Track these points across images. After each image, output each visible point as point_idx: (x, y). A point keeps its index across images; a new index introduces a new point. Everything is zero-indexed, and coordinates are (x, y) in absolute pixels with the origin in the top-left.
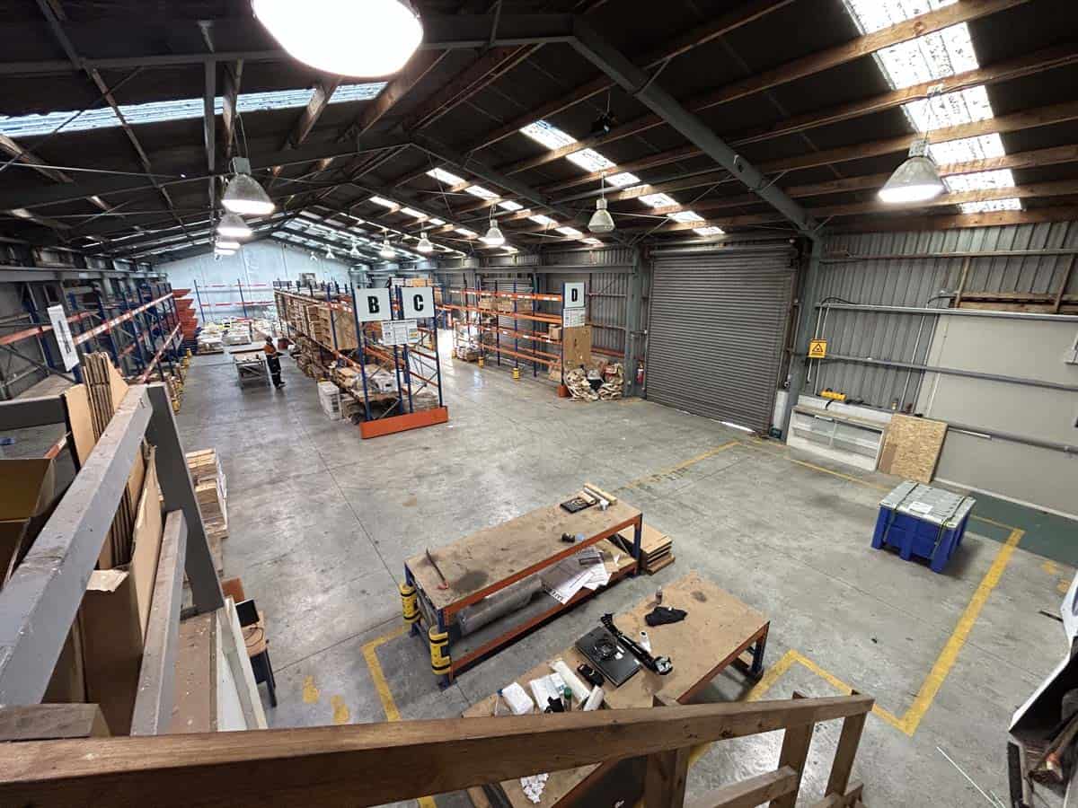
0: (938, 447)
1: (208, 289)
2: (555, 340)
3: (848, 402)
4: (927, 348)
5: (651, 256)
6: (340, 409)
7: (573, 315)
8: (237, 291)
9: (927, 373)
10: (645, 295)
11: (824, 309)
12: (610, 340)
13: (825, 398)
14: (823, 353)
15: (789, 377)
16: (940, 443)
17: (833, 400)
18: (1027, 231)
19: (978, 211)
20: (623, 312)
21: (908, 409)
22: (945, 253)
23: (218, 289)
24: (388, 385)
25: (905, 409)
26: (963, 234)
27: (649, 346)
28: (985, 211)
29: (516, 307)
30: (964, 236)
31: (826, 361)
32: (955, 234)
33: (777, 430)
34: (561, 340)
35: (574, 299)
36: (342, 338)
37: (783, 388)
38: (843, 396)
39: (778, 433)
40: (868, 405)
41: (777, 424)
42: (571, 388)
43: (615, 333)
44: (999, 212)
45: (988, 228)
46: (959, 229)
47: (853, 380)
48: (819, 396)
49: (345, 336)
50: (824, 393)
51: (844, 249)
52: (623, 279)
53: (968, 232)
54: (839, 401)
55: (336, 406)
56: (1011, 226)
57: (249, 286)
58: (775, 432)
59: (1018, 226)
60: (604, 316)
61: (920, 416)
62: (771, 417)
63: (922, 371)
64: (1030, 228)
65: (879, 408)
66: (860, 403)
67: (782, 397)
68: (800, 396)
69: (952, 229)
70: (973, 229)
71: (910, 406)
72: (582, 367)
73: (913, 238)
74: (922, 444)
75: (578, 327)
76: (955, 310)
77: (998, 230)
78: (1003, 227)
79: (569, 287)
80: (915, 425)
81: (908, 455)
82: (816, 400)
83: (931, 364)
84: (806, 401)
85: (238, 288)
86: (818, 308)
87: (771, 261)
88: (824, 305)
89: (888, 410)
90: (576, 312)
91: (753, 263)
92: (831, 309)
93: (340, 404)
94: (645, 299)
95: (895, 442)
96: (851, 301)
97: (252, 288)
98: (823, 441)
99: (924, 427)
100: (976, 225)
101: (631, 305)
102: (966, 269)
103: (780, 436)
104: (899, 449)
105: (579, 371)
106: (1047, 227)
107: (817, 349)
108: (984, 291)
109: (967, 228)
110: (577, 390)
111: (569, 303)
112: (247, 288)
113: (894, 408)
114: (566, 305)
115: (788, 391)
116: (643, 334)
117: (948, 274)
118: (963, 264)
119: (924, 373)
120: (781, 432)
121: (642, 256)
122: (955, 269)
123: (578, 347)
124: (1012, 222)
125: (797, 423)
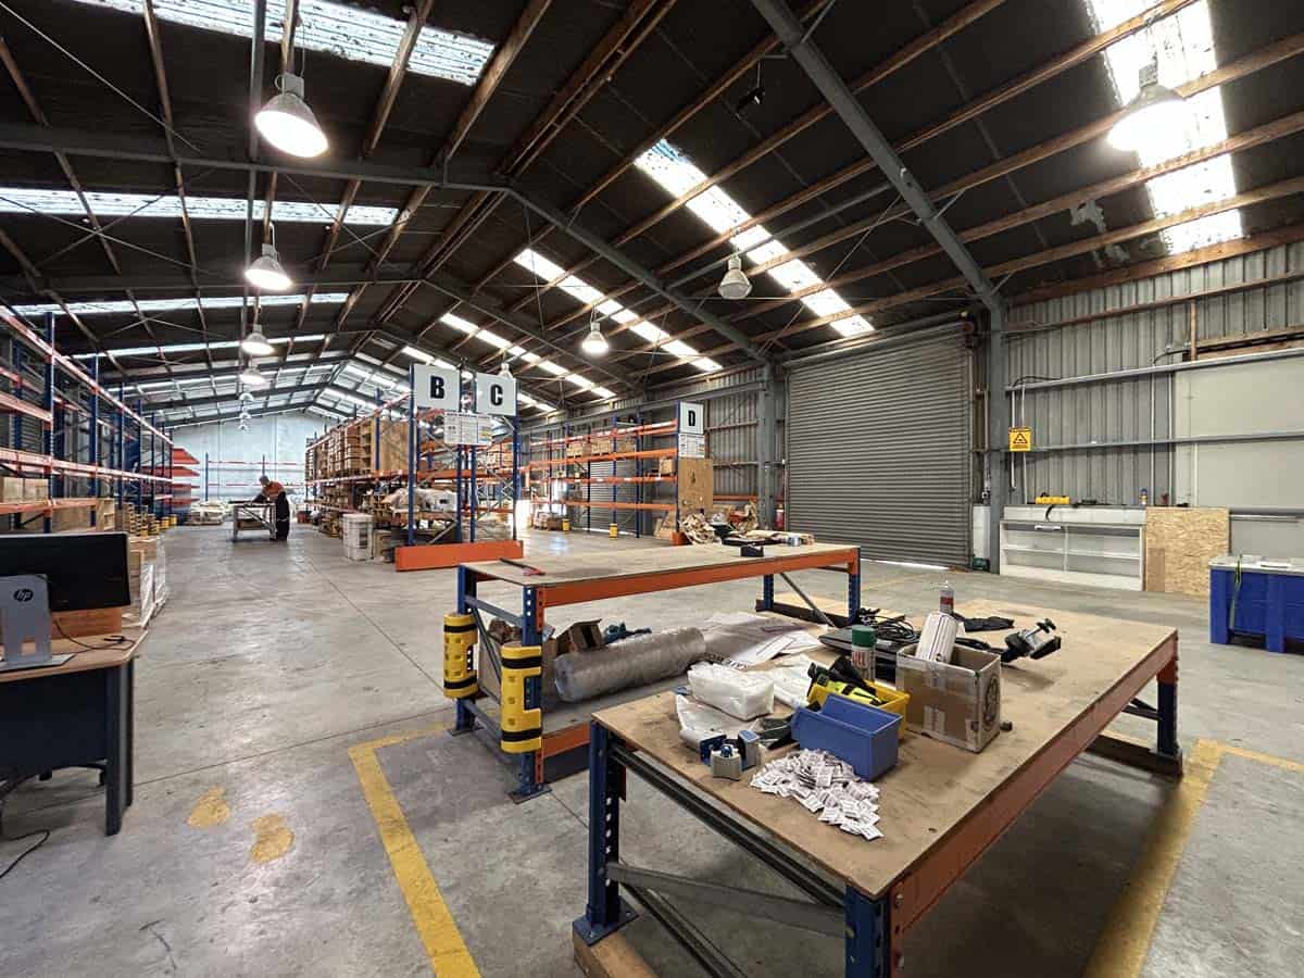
0: (1226, 542)
1: (221, 466)
2: (668, 475)
3: (1076, 506)
4: (1169, 415)
5: (785, 369)
6: (370, 545)
7: (690, 445)
8: (258, 470)
9: (1178, 448)
10: (778, 417)
11: (1018, 393)
12: (737, 482)
13: (1041, 505)
14: (1029, 444)
15: (986, 484)
16: (1226, 535)
17: (1053, 506)
18: (1259, 260)
19: (1188, 249)
20: (751, 444)
21: (1166, 501)
22: (1159, 299)
23: (236, 466)
24: (442, 501)
25: (1159, 502)
26: (1176, 277)
27: (789, 479)
28: (1197, 247)
29: (615, 447)
30: (1178, 279)
31: (1034, 456)
32: (1166, 279)
33: (982, 559)
34: (675, 473)
35: (692, 423)
36: (387, 457)
37: (980, 501)
38: (1066, 500)
39: (984, 563)
40: (1106, 505)
41: (980, 550)
42: (690, 534)
43: (742, 472)
44: (1216, 245)
45: (1206, 265)
46: (1170, 273)
47: (1076, 475)
48: (1031, 504)
49: (392, 457)
50: (1038, 500)
51: (1028, 319)
52: (750, 404)
53: (1183, 275)
54: (1063, 505)
55: (364, 539)
56: (1234, 258)
57: (276, 464)
58: (979, 562)
59: (1245, 256)
60: (727, 453)
61: (1186, 505)
62: (970, 543)
63: (1170, 447)
64: (1261, 256)
65: (1123, 506)
66: (1093, 503)
67: (981, 515)
68: (1006, 509)
69: (1161, 275)
70: (1188, 270)
71: (1165, 497)
72: (702, 511)
73: (1114, 295)
74: (1201, 542)
75: (697, 459)
76: (1193, 363)
77: (1221, 265)
78: (1225, 261)
79: (685, 408)
80: (1181, 517)
81: (1186, 560)
82: (1029, 509)
83: (1180, 435)
84: (1014, 513)
85: (260, 467)
86: (1009, 394)
87: (939, 348)
88: (1018, 387)
89: (1136, 505)
90: (694, 439)
91: (917, 354)
92: (1027, 391)
93: (370, 537)
94: (780, 423)
95: (1159, 546)
96: (1051, 377)
97: (278, 468)
98: (1054, 562)
99: (1197, 519)
100: (1190, 264)
101: (762, 435)
102: (1193, 314)
103: (989, 566)
104: (1170, 555)
105: (699, 516)
106: (1281, 252)
107: (1019, 440)
108: (1225, 335)
109: (1179, 270)
110: (698, 536)
111: (685, 426)
112: (273, 467)
113: (1144, 503)
114: (682, 429)
115: (988, 505)
116: (780, 466)
117: (1170, 326)
118: (1187, 310)
119: (1174, 450)
120: (988, 561)
121: (773, 371)
122: (1178, 317)
123: (696, 485)
124: (1235, 253)
125: (1008, 543)
